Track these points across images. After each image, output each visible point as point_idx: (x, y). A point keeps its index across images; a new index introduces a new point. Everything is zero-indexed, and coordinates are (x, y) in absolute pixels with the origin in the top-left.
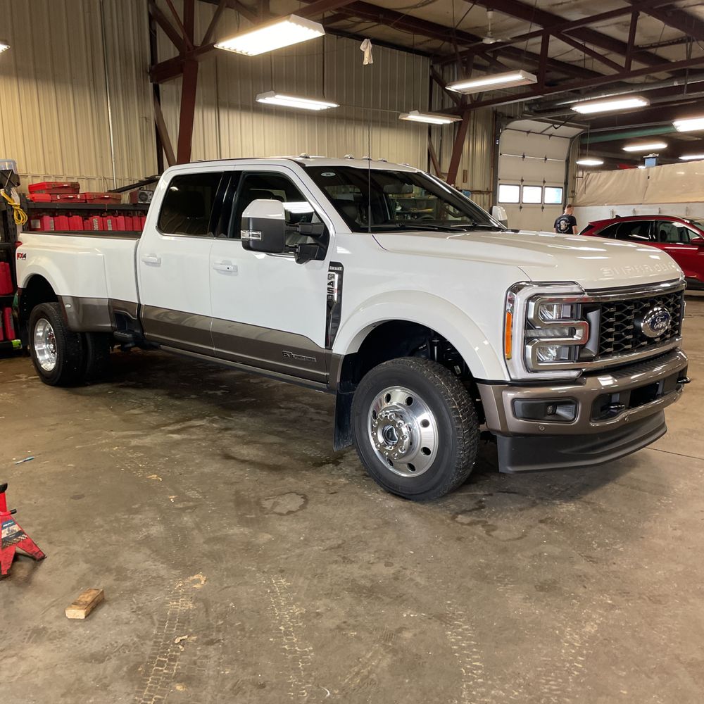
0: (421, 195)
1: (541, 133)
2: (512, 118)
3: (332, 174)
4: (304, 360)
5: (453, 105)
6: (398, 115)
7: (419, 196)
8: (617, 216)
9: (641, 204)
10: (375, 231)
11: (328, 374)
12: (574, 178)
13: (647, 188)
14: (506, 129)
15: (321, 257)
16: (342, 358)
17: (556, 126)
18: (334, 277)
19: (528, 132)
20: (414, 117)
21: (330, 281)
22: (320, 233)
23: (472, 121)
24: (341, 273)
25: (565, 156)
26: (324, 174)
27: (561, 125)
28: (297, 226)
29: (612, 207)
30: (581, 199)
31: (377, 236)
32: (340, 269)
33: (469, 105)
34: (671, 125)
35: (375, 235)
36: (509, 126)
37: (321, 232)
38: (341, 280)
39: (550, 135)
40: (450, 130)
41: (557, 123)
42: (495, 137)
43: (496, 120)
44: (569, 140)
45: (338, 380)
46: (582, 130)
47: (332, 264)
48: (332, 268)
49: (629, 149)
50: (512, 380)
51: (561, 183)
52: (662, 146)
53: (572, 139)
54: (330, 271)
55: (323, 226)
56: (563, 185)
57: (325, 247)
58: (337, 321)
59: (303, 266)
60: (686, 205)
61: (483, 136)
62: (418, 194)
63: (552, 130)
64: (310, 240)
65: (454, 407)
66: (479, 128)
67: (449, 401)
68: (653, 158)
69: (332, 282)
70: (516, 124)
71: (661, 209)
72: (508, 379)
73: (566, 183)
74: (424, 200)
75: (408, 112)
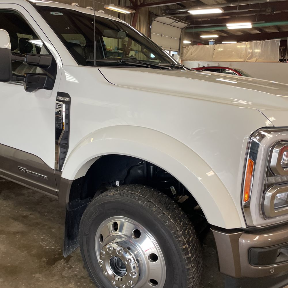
0: (115, 50)
1: (170, 25)
2: (157, 16)
3: (60, 14)
4: (37, 176)
5: (130, 5)
6: (104, 5)
7: (114, 50)
8: (203, 66)
9: (211, 61)
10: (101, 65)
11: (58, 191)
12: (183, 47)
13: (214, 54)
14: (155, 21)
15: (50, 86)
16: (71, 183)
17: (177, 22)
18: (61, 106)
19: (164, 23)
20: (112, 8)
21: (58, 110)
22: (47, 64)
23: (139, 15)
24: (68, 104)
25: (179, 37)
26: (53, 13)
27: (179, 21)
28: (24, 56)
29: (198, 62)
30: (186, 57)
31: (103, 70)
32: (67, 99)
33: (139, 5)
34: (225, 26)
35: (101, 69)
36: (155, 20)
37: (49, 63)
38: (68, 110)
39: (173, 26)
40: (129, 17)
41: (177, 20)
42: (150, 24)
43: (150, 16)
44: (181, 29)
45: (67, 201)
46: (187, 25)
47: (60, 94)
48: (60, 98)
49: (203, 37)
50: (248, 227)
51: (177, 49)
52: (216, 36)
53: (182, 29)
54: (57, 100)
55: (51, 58)
56: (178, 51)
57: (53, 77)
58: (65, 147)
59: (32, 95)
60: (230, 63)
61: (144, 23)
62: (113, 49)
63: (175, 24)
64: (39, 70)
65: (184, 247)
66: (142, 19)
67: (180, 241)
68: (212, 41)
69: (60, 111)
70: (159, 19)
71: (220, 64)
72: (244, 226)
73: (179, 50)
74: (116, 53)
75: (108, 4)
